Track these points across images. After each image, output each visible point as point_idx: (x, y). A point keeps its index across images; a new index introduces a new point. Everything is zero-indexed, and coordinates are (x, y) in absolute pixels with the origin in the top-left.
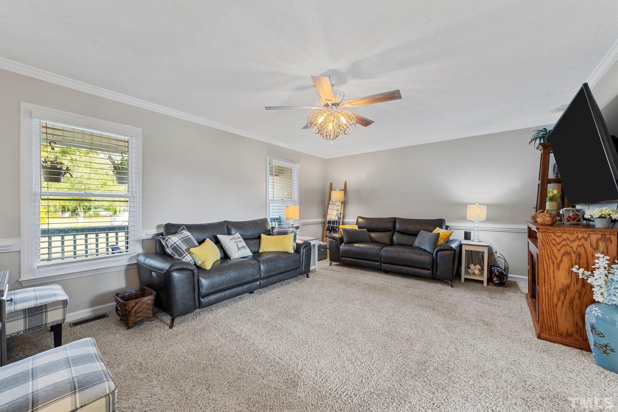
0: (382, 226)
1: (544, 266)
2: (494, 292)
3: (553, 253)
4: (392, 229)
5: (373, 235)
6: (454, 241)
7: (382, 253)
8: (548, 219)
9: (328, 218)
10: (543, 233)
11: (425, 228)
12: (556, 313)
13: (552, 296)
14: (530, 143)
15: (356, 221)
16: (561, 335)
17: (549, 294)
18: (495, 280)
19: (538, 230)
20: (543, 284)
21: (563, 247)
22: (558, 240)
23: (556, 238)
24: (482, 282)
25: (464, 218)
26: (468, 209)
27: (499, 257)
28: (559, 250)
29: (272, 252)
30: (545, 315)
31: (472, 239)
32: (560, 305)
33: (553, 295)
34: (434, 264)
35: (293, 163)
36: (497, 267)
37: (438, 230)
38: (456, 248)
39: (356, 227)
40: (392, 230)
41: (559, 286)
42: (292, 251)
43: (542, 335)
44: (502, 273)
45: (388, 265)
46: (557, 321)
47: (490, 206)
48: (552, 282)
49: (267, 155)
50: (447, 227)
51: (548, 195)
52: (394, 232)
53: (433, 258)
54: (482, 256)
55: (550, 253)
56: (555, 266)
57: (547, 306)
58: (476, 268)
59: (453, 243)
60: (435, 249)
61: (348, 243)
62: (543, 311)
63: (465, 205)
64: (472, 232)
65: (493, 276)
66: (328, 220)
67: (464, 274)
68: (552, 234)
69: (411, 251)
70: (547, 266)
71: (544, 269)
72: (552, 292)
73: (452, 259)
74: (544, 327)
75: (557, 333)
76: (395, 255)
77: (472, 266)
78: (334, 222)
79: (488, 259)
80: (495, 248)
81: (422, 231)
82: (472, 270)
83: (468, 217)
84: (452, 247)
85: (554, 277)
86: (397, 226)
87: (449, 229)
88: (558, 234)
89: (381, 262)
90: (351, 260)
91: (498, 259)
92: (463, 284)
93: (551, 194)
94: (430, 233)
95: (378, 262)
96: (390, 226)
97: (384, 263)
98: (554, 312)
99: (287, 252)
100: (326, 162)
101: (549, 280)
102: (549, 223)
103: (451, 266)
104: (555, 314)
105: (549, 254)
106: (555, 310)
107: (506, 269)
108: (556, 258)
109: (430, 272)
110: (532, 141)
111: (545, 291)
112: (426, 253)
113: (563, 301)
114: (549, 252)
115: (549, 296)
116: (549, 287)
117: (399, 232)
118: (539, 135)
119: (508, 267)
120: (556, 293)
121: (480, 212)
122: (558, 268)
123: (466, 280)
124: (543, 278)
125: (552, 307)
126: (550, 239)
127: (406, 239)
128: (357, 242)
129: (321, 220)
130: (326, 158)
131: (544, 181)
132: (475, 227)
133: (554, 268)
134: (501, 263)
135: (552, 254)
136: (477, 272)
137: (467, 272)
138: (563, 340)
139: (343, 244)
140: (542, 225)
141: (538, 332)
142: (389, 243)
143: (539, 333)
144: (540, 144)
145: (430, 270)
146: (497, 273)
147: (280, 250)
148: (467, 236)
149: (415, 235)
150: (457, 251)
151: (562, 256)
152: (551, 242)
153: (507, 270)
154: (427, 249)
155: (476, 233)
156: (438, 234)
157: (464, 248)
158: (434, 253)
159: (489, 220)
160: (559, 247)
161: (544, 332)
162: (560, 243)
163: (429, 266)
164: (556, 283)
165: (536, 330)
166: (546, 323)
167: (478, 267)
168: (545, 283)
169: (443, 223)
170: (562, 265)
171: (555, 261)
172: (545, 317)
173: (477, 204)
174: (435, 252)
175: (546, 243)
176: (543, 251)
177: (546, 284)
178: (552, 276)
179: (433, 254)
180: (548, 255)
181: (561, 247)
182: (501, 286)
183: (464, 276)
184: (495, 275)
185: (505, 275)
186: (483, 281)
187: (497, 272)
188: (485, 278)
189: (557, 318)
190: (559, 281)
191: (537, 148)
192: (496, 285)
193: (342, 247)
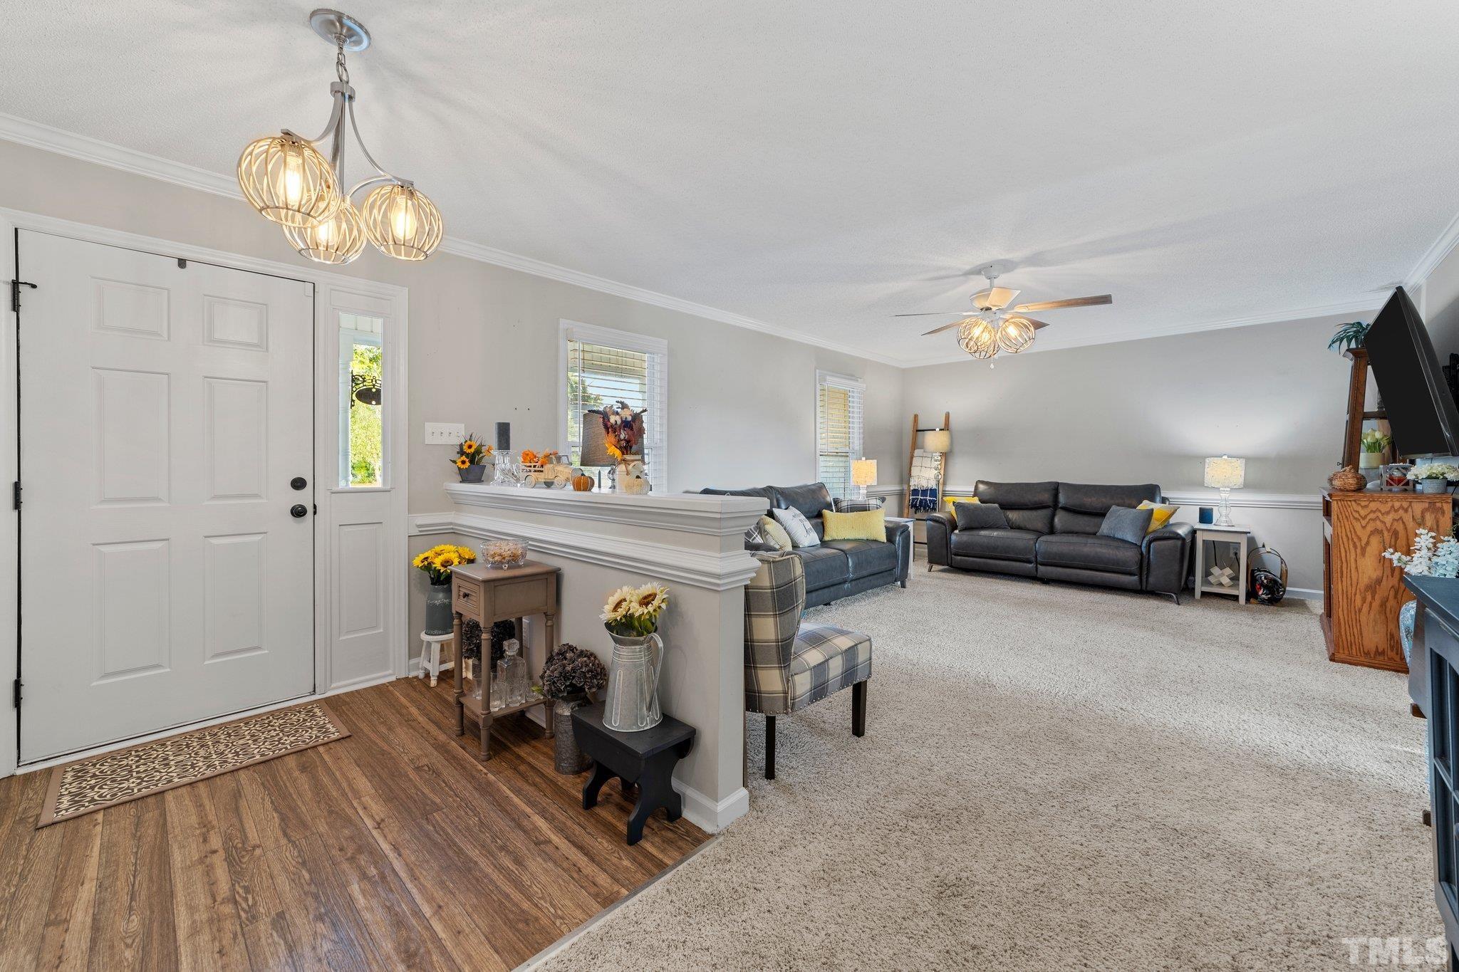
0: (1030, 498)
1: (1340, 551)
2: (1260, 612)
3: (1355, 532)
4: (1051, 504)
5: (1013, 515)
6: (1179, 524)
7: (1039, 547)
8: (1351, 481)
9: (912, 483)
10: (1339, 503)
11: (1117, 502)
12: (1360, 621)
13: (1353, 596)
14: (1330, 346)
15: (973, 490)
16: (1367, 654)
17: (1349, 594)
18: (1260, 593)
19: (1331, 498)
20: (1339, 578)
21: (1371, 522)
22: (1363, 513)
23: (1359, 509)
24: (1236, 598)
25: (1200, 484)
26: (1207, 466)
27: (1270, 552)
28: (1364, 527)
29: (848, 540)
30: (1343, 626)
31: (1214, 521)
32: (1365, 609)
33: (1355, 594)
34: (1143, 565)
35: (851, 380)
36: (1265, 571)
37: (1146, 505)
38: (1186, 535)
39: (976, 501)
40: (1050, 507)
41: (1364, 581)
42: (883, 538)
43: (1337, 656)
44: (1275, 582)
45: (1050, 569)
46: (1361, 634)
47: (1251, 460)
48: (1353, 577)
49: (816, 368)
50: (1164, 500)
51: (1365, 441)
52: (1055, 510)
53: (1142, 554)
54: (1236, 554)
55: (1351, 531)
56: (1359, 551)
57: (1345, 612)
58: (1223, 575)
59: (1180, 528)
60: (1144, 537)
61: (966, 529)
62: (1339, 620)
63: (1201, 459)
64: (1215, 509)
65: (1258, 587)
66: (912, 488)
67: (1200, 584)
68: (1353, 503)
69: (1096, 541)
70: (1346, 551)
71: (1341, 556)
72: (1354, 591)
73: (1178, 555)
74: (1341, 643)
75: (1362, 649)
76: (1065, 549)
77: (1215, 570)
78: (924, 492)
79: (1247, 558)
80: (1261, 537)
81: (1114, 508)
82: (1216, 577)
83: (1208, 480)
84: (1178, 534)
85: (1356, 568)
86: (1062, 499)
87: (1167, 503)
88: (1363, 504)
89: (1037, 563)
90: (973, 561)
91: (1266, 557)
92: (1199, 601)
93: (1370, 440)
94: (1134, 510)
95: (1030, 562)
96: (1046, 497)
97: (1043, 564)
98: (1356, 620)
99: (875, 540)
100: (906, 375)
101: (1349, 572)
102: (1352, 487)
103: (1176, 567)
104: (1358, 625)
105: (1349, 534)
106: (1358, 618)
107: (1284, 574)
108: (1360, 539)
109: (1136, 578)
110: (1333, 342)
111: (1343, 590)
112: (1127, 546)
113: (1371, 603)
114: (1348, 530)
115: (1349, 596)
116: (1349, 583)
117: (1065, 509)
118: (1348, 333)
119: (1287, 571)
120: (1360, 591)
121: (1234, 472)
122: (1363, 554)
123: (1204, 594)
124: (1339, 570)
125: (1353, 613)
126: (1349, 511)
127: (1082, 523)
128: (983, 528)
129: (895, 488)
130: (904, 366)
131: (1357, 415)
132: (1222, 500)
133: (1356, 555)
134: (1274, 567)
135: (1353, 534)
136: (1225, 580)
137: (1206, 582)
138: (1370, 661)
139: (957, 531)
140: (1341, 490)
141: (1332, 651)
142: (1046, 530)
143: (1333, 654)
144: (1348, 350)
145: (1135, 575)
146: (1265, 581)
147: (863, 536)
148: (1205, 516)
149: (1101, 514)
150: (1188, 540)
151: (1369, 537)
152: (1351, 516)
153: (1284, 578)
154: (1130, 537)
155: (1224, 511)
156: (1150, 513)
157: (1200, 538)
158: (1144, 545)
159: (1248, 486)
160: (1364, 523)
161: (1341, 651)
162: (1366, 516)
163: (1134, 568)
164: (1360, 576)
165: (1328, 649)
166: (1344, 637)
167: (1228, 571)
168: (1342, 577)
169: (1155, 492)
170: (1368, 549)
171: (1358, 544)
172: (1343, 630)
173: (1225, 457)
174: (1145, 542)
175: (1344, 517)
176: (1339, 529)
177: (1344, 579)
178: (1353, 565)
179: (1141, 546)
180: (1347, 536)
181: (1368, 523)
182: (1272, 604)
183: (1199, 587)
184: (1262, 584)
185: (1281, 585)
186: (1238, 596)
187: (1265, 578)
188: (1241, 591)
189: (1361, 629)
190: (1363, 573)
191: (1344, 356)
192: (1263, 602)
193: (955, 537)
